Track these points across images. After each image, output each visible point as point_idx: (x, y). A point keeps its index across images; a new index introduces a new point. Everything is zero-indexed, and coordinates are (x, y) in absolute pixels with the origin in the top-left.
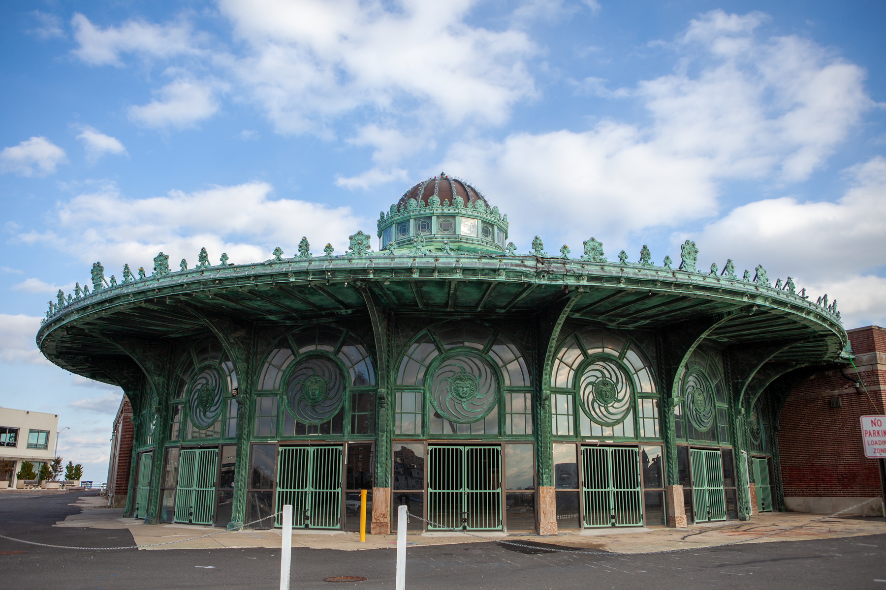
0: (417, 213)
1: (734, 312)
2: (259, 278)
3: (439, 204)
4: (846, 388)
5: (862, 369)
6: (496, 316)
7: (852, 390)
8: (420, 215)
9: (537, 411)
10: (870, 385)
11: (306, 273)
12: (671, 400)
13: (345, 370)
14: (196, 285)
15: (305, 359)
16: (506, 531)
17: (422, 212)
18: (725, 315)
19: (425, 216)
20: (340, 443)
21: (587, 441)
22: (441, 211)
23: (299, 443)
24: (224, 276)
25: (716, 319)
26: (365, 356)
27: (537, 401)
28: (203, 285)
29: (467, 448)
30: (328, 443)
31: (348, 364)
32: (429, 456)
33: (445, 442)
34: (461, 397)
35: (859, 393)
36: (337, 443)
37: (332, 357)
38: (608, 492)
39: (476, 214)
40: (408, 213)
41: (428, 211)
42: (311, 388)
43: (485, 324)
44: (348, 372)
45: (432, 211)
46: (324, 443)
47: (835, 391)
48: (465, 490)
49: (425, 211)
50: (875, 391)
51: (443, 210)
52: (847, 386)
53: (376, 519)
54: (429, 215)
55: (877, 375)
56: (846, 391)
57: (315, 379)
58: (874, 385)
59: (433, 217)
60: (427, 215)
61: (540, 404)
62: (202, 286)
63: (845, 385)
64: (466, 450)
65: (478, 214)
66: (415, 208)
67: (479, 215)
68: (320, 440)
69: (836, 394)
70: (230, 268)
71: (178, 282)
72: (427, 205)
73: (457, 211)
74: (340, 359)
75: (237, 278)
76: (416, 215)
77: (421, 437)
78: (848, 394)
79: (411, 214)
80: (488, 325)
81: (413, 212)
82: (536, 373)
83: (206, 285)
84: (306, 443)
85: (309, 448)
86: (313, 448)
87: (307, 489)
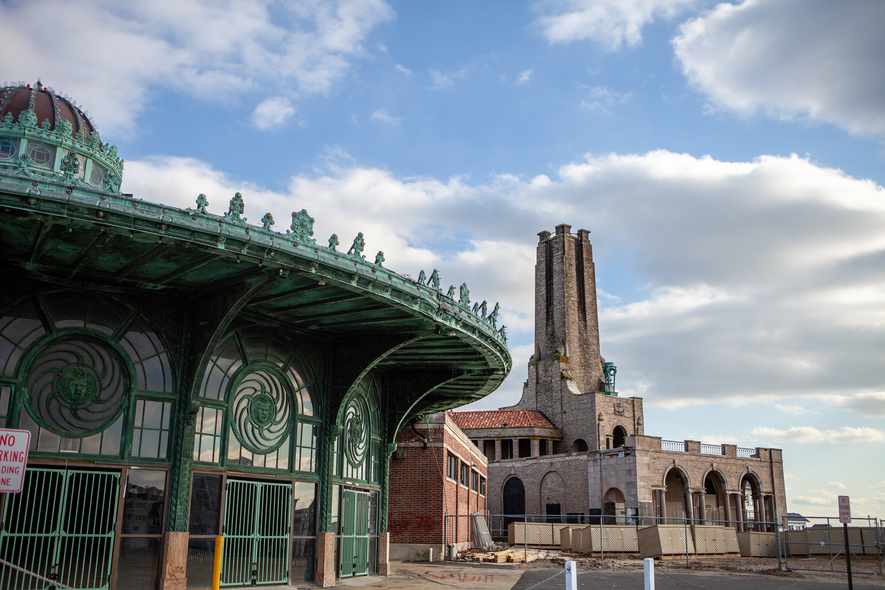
0: (36, 134)
1: (475, 371)
2: (171, 229)
3: (70, 133)
4: (412, 442)
5: (430, 426)
7: (417, 444)
8: (41, 138)
9: (325, 446)
10: (435, 442)
13: (130, 367)
14: (54, 206)
15: (65, 338)
16: (290, 584)
17: (44, 136)
18: (465, 372)
19: (48, 142)
20: (116, 467)
21: (347, 483)
22: (72, 144)
23: (49, 463)
24: (122, 210)
25: (454, 373)
26: (159, 351)
28: (69, 210)
29: (261, 484)
30: (97, 466)
31: (134, 358)
32: (227, 491)
33: (243, 475)
34: (260, 422)
35: (425, 447)
36: (113, 467)
37: (113, 343)
39: (109, 163)
40: (20, 129)
41: (53, 138)
42: (75, 382)
43: (287, 338)
44: (134, 368)
45: (60, 140)
46: (91, 465)
47: (402, 444)
48: (256, 536)
49: (48, 135)
50: (439, 447)
51: (74, 143)
52: (414, 440)
53: (170, 574)
54: (54, 144)
55: (443, 434)
56: (412, 445)
57: (82, 370)
58: (438, 442)
59: (58, 149)
60: (50, 143)
61: (329, 440)
62: (65, 211)
63: (412, 439)
65: (111, 163)
66: (33, 126)
67: (112, 165)
68: (84, 461)
69: (402, 446)
70: (126, 200)
71: (22, 191)
72: (52, 128)
73: (91, 152)
74: (122, 348)
75: (137, 219)
76: (33, 136)
77: (220, 468)
78: (413, 447)
79: (27, 132)
80: (289, 339)
81: (29, 131)
82: (327, 403)
83: (73, 211)
84: (61, 464)
85: (63, 472)
86: (70, 472)
87: (55, 534)
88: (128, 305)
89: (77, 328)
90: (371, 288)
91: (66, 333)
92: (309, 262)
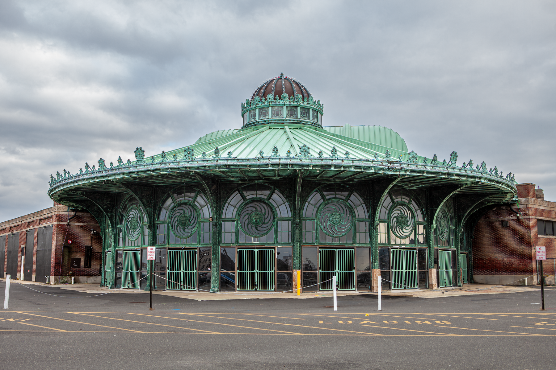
0: (274, 103)
1: (469, 184)
2: (251, 166)
3: (288, 98)
4: (512, 216)
5: (521, 206)
6: (352, 182)
7: (515, 218)
8: (276, 104)
9: (372, 231)
10: (524, 216)
11: (278, 165)
12: (433, 225)
13: (274, 209)
14: (214, 167)
15: (250, 202)
16: (357, 290)
17: (277, 103)
18: (464, 185)
19: (279, 105)
20: (272, 247)
21: (394, 246)
22: (289, 103)
23: (249, 247)
24: (233, 164)
25: (459, 186)
26: (285, 202)
27: (372, 226)
28: (218, 167)
29: (338, 250)
30: (266, 247)
31: (275, 205)
32: (320, 253)
33: (328, 246)
34: (335, 224)
35: (518, 219)
36: (271, 247)
37: (266, 201)
38: (403, 271)
39: (309, 106)
40: (268, 103)
41: (281, 103)
42: (255, 218)
43: (346, 186)
44: (276, 210)
45: (284, 103)
46: (264, 247)
47: (506, 218)
48: (337, 271)
49: (279, 103)
50: (527, 219)
51: (290, 103)
52: (512, 215)
53: (295, 285)
54: (282, 105)
55: (529, 210)
56: (512, 218)
57: (257, 213)
58: (526, 216)
59: (284, 107)
60: (280, 105)
61: (374, 228)
62: (217, 168)
63: (511, 215)
64: (337, 251)
66: (272, 100)
67: (311, 106)
68: (261, 245)
69: (506, 219)
70: (235, 160)
71: (203, 165)
72: (280, 99)
73: (299, 104)
74: (270, 203)
75: (239, 166)
76: (273, 105)
77: (316, 244)
78: (512, 220)
79: (270, 104)
80: (347, 186)
81: (271, 103)
82: (371, 212)
83: (220, 167)
84: (254, 247)
85: (255, 250)
86: (257, 250)
87: (255, 271)
88: (271, 186)
89: (253, 198)
90: (343, 168)
91: (250, 200)
92: (308, 166)
